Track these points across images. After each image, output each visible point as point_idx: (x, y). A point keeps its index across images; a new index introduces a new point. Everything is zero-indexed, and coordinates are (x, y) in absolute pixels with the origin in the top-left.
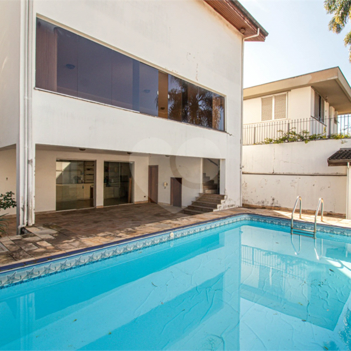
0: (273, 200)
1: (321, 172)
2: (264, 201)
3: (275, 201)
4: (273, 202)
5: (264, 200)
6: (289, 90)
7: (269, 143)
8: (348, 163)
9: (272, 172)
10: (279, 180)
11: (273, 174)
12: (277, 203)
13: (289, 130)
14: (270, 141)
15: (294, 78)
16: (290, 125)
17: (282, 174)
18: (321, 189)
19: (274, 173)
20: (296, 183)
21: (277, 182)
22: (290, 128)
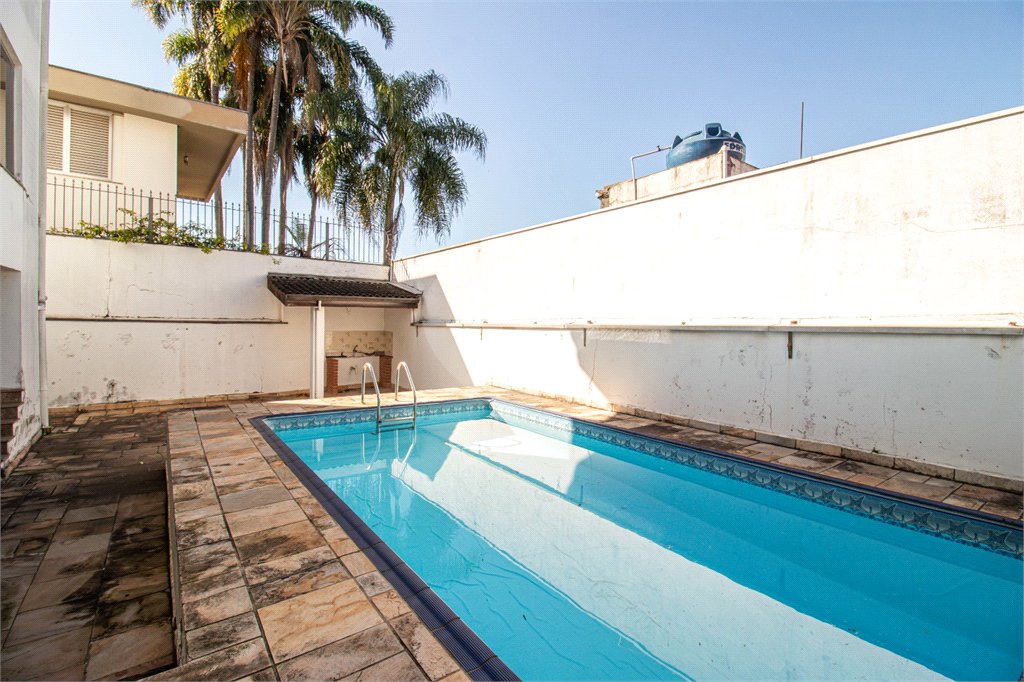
0: (113, 385)
1: (232, 317)
2: (78, 394)
3: (118, 388)
4: (110, 392)
5: (81, 390)
6: (120, 111)
7: (93, 237)
8: (320, 302)
9: (103, 314)
10: (130, 335)
11: (106, 319)
12: (125, 393)
13: (151, 213)
14: (97, 233)
15: (147, 90)
16: (156, 203)
17: (136, 318)
18: (236, 350)
19: (110, 318)
20: (177, 339)
21: (122, 339)
22: (156, 210)
